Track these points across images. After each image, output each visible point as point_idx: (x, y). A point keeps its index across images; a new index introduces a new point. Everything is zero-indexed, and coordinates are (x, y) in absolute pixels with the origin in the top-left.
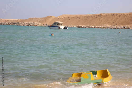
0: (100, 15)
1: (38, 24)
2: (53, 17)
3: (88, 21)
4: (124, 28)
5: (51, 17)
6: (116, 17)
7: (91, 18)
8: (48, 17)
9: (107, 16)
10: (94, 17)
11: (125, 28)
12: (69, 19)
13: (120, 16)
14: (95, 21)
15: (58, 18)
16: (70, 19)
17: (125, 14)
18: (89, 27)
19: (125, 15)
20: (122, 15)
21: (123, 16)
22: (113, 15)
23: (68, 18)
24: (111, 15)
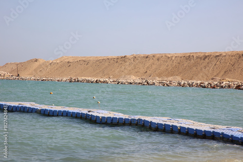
0: (125, 57)
1: (2, 75)
2: (41, 61)
3: (101, 69)
4: (146, 83)
5: (36, 60)
6: (151, 61)
7: (106, 64)
8: (31, 61)
9: (135, 59)
10: (112, 61)
11: (148, 83)
12: (69, 64)
13: (158, 60)
14: (113, 70)
15: (51, 62)
16: (70, 66)
17: (169, 56)
18: (88, 81)
19: (168, 58)
20: (162, 57)
21: (163, 60)
22: (147, 57)
23: (68, 62)
24: (144, 57)
